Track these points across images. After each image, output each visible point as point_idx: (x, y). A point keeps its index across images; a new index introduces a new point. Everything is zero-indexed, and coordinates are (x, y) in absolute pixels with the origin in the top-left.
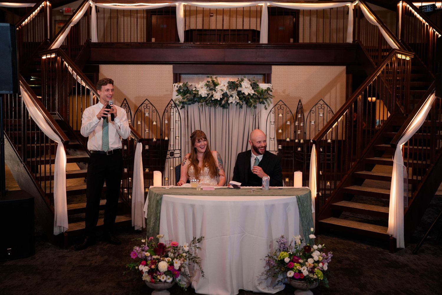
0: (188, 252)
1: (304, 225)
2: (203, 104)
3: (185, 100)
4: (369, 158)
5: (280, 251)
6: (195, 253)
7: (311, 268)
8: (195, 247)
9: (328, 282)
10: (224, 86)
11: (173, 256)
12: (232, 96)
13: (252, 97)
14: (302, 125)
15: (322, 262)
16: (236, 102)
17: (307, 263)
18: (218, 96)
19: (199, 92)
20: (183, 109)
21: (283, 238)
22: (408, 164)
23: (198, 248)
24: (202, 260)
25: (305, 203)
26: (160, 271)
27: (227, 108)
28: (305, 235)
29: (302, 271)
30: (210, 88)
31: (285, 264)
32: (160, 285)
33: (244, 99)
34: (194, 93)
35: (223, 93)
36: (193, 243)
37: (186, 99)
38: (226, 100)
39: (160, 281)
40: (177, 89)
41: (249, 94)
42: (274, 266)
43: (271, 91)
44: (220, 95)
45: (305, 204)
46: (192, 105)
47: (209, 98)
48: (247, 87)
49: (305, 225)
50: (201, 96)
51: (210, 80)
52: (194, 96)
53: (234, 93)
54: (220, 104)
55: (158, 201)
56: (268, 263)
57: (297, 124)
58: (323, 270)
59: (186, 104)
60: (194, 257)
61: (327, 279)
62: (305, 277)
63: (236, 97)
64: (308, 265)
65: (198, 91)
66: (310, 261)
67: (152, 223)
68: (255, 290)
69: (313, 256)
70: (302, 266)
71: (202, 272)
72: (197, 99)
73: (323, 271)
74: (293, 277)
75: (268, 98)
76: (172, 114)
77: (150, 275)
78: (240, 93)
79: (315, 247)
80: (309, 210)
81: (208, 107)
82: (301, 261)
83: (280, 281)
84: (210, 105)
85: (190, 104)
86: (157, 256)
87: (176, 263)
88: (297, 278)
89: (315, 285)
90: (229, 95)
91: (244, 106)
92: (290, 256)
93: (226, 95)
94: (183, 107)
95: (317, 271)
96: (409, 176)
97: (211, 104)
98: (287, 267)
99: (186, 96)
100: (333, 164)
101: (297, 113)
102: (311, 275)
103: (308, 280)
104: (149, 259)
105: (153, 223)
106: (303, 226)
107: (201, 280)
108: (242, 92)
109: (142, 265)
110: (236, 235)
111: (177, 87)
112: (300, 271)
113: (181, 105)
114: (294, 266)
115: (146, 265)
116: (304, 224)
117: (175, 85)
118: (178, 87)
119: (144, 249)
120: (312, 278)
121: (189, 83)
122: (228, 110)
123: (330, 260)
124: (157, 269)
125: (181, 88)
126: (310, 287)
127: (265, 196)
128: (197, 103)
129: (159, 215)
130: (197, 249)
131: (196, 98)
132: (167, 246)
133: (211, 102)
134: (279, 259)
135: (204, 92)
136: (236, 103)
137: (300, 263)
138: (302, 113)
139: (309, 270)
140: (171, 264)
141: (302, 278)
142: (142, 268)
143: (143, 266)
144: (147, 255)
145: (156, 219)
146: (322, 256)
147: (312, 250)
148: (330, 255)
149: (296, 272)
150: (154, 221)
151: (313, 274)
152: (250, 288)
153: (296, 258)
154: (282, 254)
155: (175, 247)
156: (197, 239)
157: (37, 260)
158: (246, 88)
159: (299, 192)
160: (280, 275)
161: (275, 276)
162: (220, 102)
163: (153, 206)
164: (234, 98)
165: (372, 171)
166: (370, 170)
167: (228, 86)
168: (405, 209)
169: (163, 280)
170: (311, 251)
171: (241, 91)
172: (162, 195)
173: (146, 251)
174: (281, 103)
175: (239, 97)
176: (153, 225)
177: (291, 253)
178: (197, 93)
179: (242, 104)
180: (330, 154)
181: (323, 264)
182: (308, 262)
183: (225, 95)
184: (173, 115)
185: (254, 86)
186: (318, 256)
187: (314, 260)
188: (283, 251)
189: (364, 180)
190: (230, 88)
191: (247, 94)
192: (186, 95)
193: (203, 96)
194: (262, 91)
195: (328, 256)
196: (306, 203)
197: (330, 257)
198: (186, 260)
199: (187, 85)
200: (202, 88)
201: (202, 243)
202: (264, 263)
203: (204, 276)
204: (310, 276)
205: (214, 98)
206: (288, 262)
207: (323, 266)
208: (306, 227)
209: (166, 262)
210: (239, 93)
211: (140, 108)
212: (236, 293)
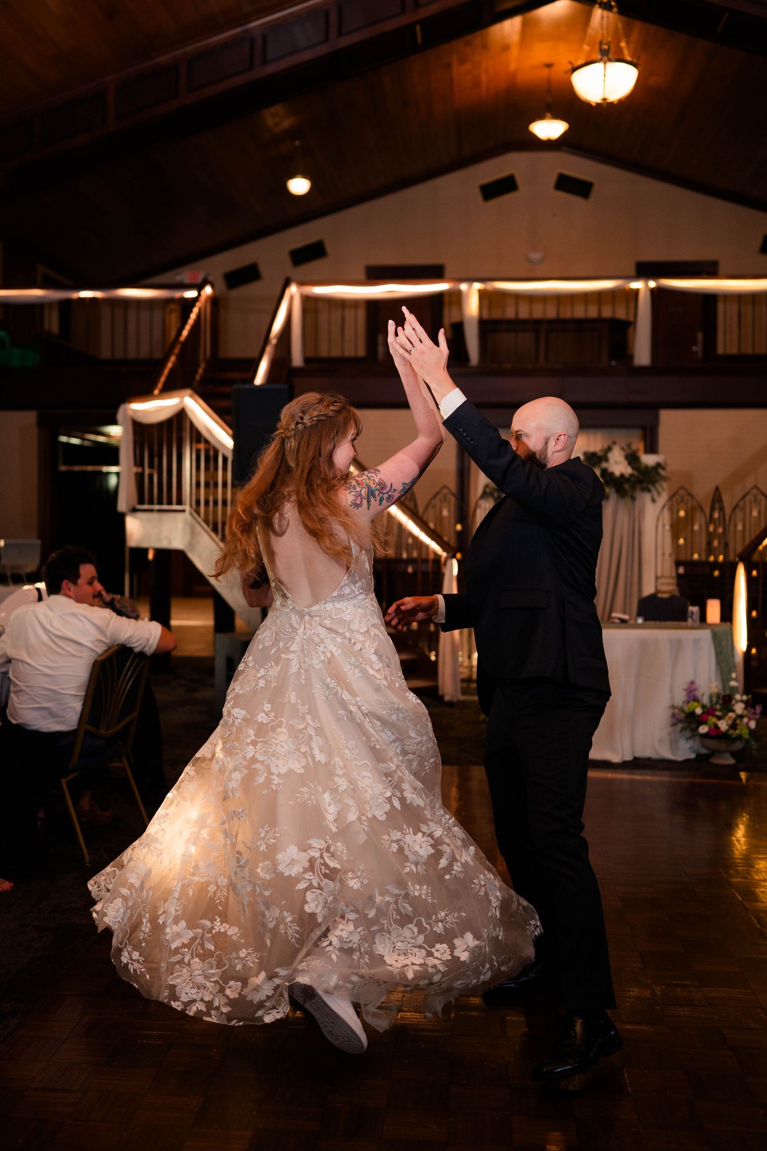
5: (688, 702)
7: (732, 723)
9: (756, 744)
13: (628, 480)
14: (720, 530)
15: (748, 718)
17: (726, 717)
21: (692, 685)
25: (724, 642)
29: (720, 726)
31: (697, 717)
33: (613, 483)
41: (622, 475)
42: (681, 719)
43: (663, 468)
48: (618, 460)
56: (673, 716)
57: (711, 528)
58: (749, 727)
61: (753, 740)
62: (723, 733)
64: (728, 720)
66: (731, 714)
68: (654, 756)
69: (735, 709)
70: (720, 719)
73: (750, 729)
74: (708, 733)
75: (657, 481)
78: (607, 472)
79: (738, 697)
82: (719, 714)
88: (713, 735)
89: (738, 745)
91: (614, 496)
92: (703, 707)
95: (740, 728)
98: (699, 721)
101: (712, 509)
102: (731, 732)
103: (728, 738)
108: (611, 470)
112: (717, 725)
114: (707, 719)
120: (734, 734)
123: (759, 717)
126: (731, 749)
134: (688, 712)
137: (717, 716)
138: (722, 509)
139: (729, 726)
141: (720, 735)
146: (747, 710)
149: (711, 727)
152: (649, 754)
153: (712, 710)
154: (693, 705)
158: (618, 465)
160: (691, 730)
170: (733, 702)
171: (607, 469)
174: (682, 492)
181: (750, 720)
185: (632, 459)
186: (742, 709)
187: (736, 714)
191: (618, 474)
194: (647, 468)
195: (757, 709)
197: (759, 712)
206: (700, 714)
207: (749, 723)
210: (605, 472)
211: (433, 502)
212: (629, 758)
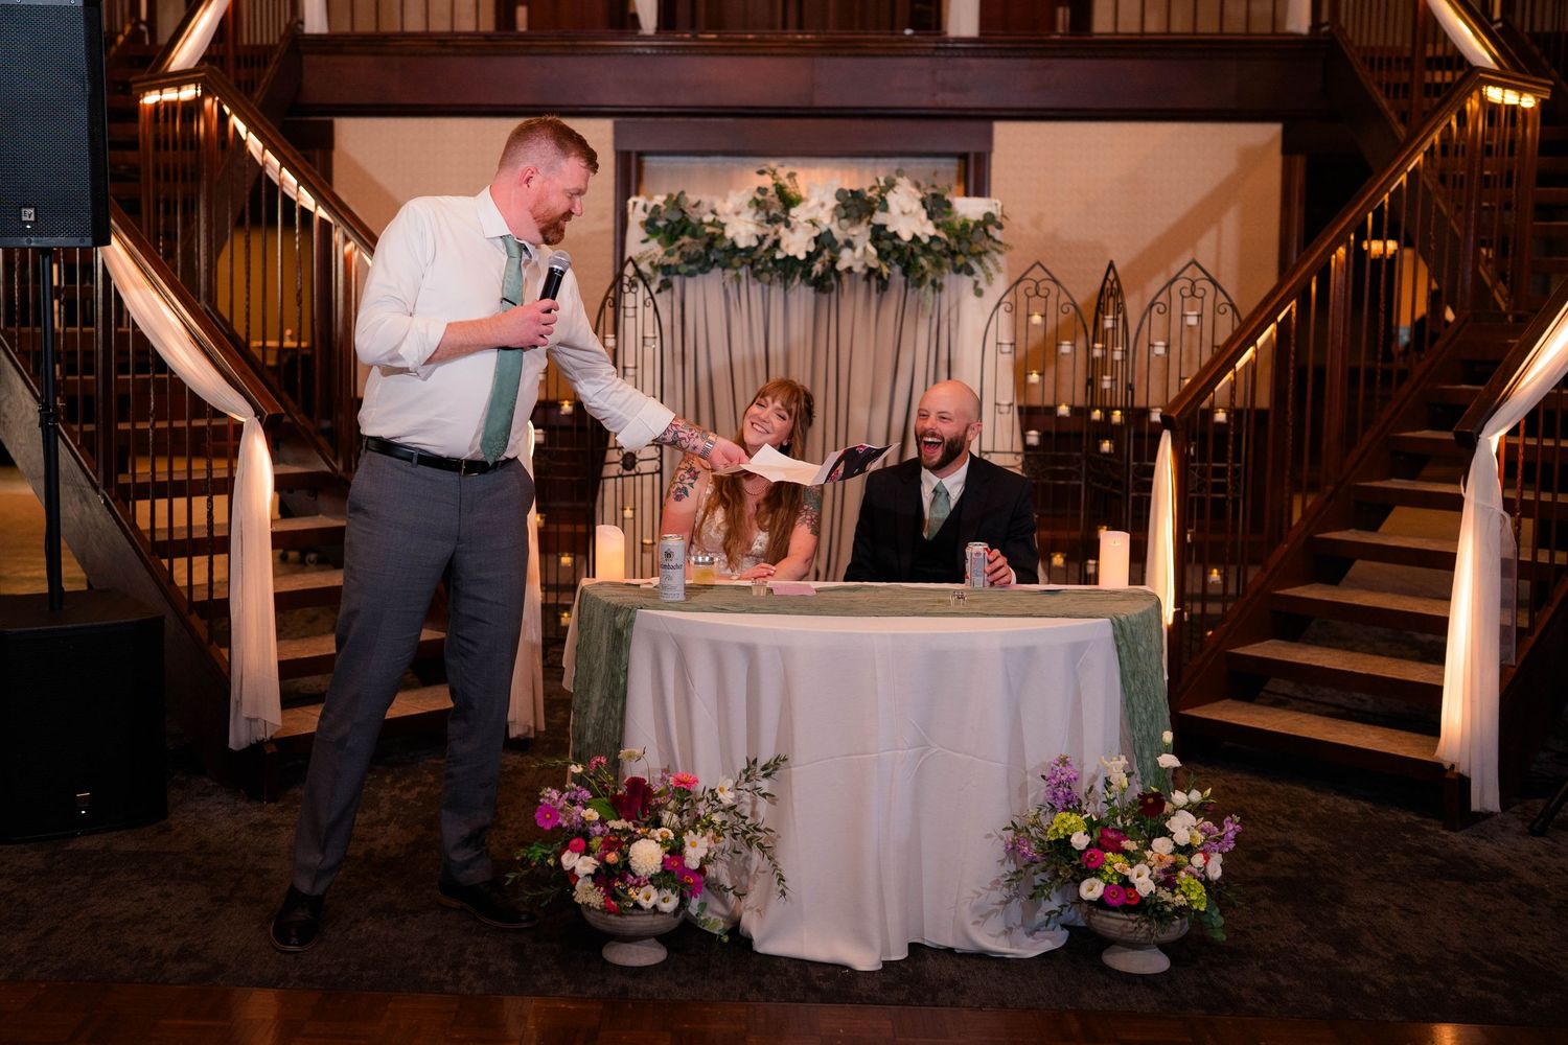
0: (733, 807)
1: (1137, 721)
2: (743, 272)
3: (674, 260)
4: (1370, 480)
5: (1053, 809)
6: (753, 814)
7: (1165, 871)
8: (755, 792)
9: (1221, 920)
10: (823, 205)
11: (678, 823)
12: (849, 244)
13: (926, 249)
15: (1204, 852)
16: (865, 266)
17: (1149, 854)
18: (796, 243)
19: (726, 228)
20: (666, 294)
21: (1064, 766)
22: (1518, 506)
23: (764, 795)
24: (779, 837)
25: (1141, 645)
26: (637, 874)
27: (831, 289)
28: (1140, 758)
29: (1134, 879)
30: (767, 214)
31: (1073, 853)
32: (634, 923)
33: (895, 255)
34: (708, 234)
35: (816, 233)
36: (747, 780)
37: (677, 254)
38: (827, 258)
39: (638, 907)
40: (645, 216)
41: (915, 240)
42: (1033, 862)
43: (999, 226)
44: (807, 238)
45: (1140, 649)
46: (699, 276)
47: (766, 251)
48: (907, 209)
49: (1141, 722)
50: (734, 244)
51: (767, 181)
52: (710, 246)
53: (861, 234)
54: (806, 274)
55: (617, 632)
56: (1013, 850)
57: (1097, 353)
58: (1207, 878)
59: (678, 273)
60: (751, 827)
61: (1217, 910)
62: (1142, 900)
63: (865, 249)
64: (1154, 860)
65: (722, 226)
66: (1161, 845)
67: (595, 708)
68: (960, 945)
69: (1171, 830)
70: (1134, 861)
71: (781, 879)
72: (720, 256)
73: (1207, 882)
74: (1101, 898)
75: (985, 252)
76: (630, 312)
77: (600, 885)
78: (883, 233)
79: (1179, 797)
80: (1155, 667)
81: (759, 285)
82: (1130, 845)
83: (1054, 912)
84: (766, 276)
85: (691, 274)
86: (623, 820)
87: (693, 845)
88: (1115, 903)
89: (1177, 928)
90: (841, 243)
91: (897, 282)
92: (1091, 826)
93: (826, 240)
94: (666, 285)
95: (1185, 882)
96: (1522, 550)
97: (771, 275)
98: (1080, 865)
99: (679, 243)
100: (1235, 502)
101: (1101, 309)
102: (1165, 895)
103: (1155, 911)
104: (594, 833)
105: (599, 709)
106: (1132, 723)
107: (776, 906)
108: (891, 229)
109: (574, 850)
110: (900, 752)
111: (645, 209)
112: (1127, 877)
113: (660, 277)
114: (1103, 861)
115: (586, 852)
116: (1137, 715)
117: (635, 203)
118: (649, 210)
119: (576, 797)
120: (1167, 903)
121: (688, 195)
122: (834, 295)
123: (1232, 846)
124: (624, 868)
125: (659, 213)
126: (1161, 936)
127: (998, 616)
128: (720, 270)
129: (622, 681)
130: (759, 798)
131: (714, 250)
133: (770, 265)
134: (1053, 839)
135: (748, 231)
136: (865, 272)
137: (1125, 852)
138: (1120, 311)
139: (1157, 879)
140: (674, 851)
141: (1133, 903)
142: (570, 860)
143: (577, 855)
144: (589, 817)
145: (612, 695)
146: (1202, 830)
147: (1168, 807)
148: (1231, 827)
149: (1111, 884)
150: (603, 700)
151: (1173, 892)
152: (947, 940)
153: (1112, 836)
154: (1063, 821)
155: (684, 792)
157: (179, 835)
158: (907, 217)
159: (1122, 604)
160: (1057, 891)
161: (1037, 894)
162: (804, 267)
163: (599, 648)
164: (859, 251)
165: (1381, 530)
166: (1374, 527)
167: (835, 209)
168: (1504, 670)
169: (647, 904)
170: (1165, 811)
171: (883, 227)
172: (635, 612)
173: (586, 806)
174: (1036, 272)
175: (877, 247)
176: (601, 715)
177: (1095, 819)
178: (721, 231)
179: (889, 275)
180: (1224, 465)
181: (1207, 858)
182: (1151, 850)
183: (824, 241)
184: (636, 317)
185: (936, 204)
186: (1189, 830)
187: (1175, 844)
188: (1065, 810)
189: (1351, 562)
190: (843, 213)
191: (905, 236)
192: (677, 239)
193: (742, 244)
194: (965, 224)
195: (1226, 829)
196: (1144, 643)
197: (1231, 835)
198: (721, 839)
199: (682, 203)
200: (738, 213)
201: (779, 781)
202: (999, 850)
203: (786, 891)
204: (1161, 898)
205: (782, 251)
206: (1083, 848)
207: (1205, 864)
208: (1144, 727)
209: (657, 842)
210: (879, 234)
212: (899, 954)
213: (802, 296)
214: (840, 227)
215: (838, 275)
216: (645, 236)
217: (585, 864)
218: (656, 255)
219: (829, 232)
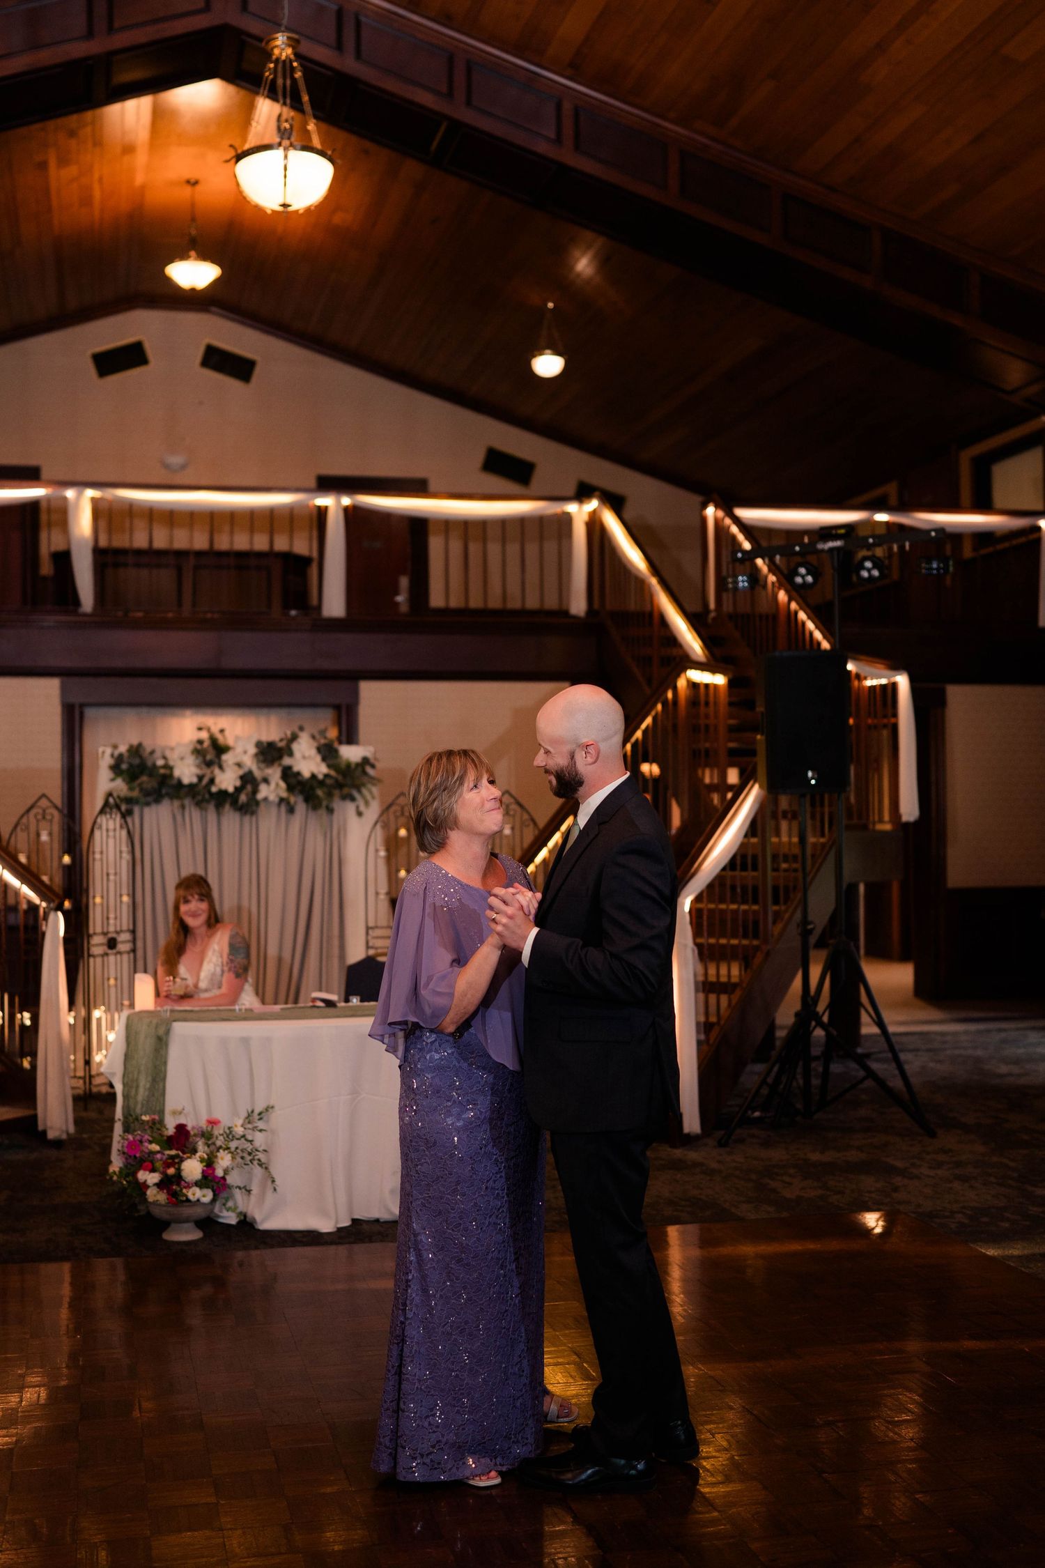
0: (244, 1136)
2: (187, 802)
3: (135, 794)
6: (254, 1141)
8: (255, 1128)
10: (245, 752)
11: (208, 1151)
12: (266, 781)
13: (321, 783)
16: (278, 795)
18: (227, 780)
19: (174, 770)
23: (260, 1130)
26: (187, 1180)
27: (253, 813)
30: (205, 759)
32: (186, 1211)
33: (299, 788)
34: (160, 774)
35: (241, 772)
36: (249, 1123)
37: (138, 789)
38: (250, 790)
39: (188, 1200)
40: (112, 762)
41: (313, 776)
43: (373, 766)
44: (235, 777)
47: (204, 786)
48: (307, 754)
50: (179, 782)
51: (203, 734)
52: (162, 783)
53: (275, 773)
54: (235, 802)
55: (159, 1039)
59: (138, 803)
60: (256, 1149)
63: (277, 784)
65: (171, 768)
67: (141, 1090)
71: (273, 1180)
72: (170, 790)
75: (364, 785)
76: (111, 834)
77: (163, 1190)
78: (290, 772)
81: (199, 812)
84: (204, 805)
85: (148, 804)
86: (174, 1150)
87: (222, 1159)
90: (260, 779)
91: (301, 807)
93: (249, 778)
94: (129, 812)
97: (208, 804)
99: (139, 781)
104: (157, 1158)
107: (271, 1198)
108: (295, 769)
109: (145, 1170)
110: (342, 1098)
111: (112, 755)
113: (124, 806)
115: (153, 1170)
117: (103, 752)
118: (115, 757)
121: (145, 743)
122: (254, 819)
124: (178, 1177)
125: (123, 758)
128: (170, 801)
130: (257, 1132)
131: (165, 786)
132: (192, 1133)
133: (207, 796)
135: (190, 772)
136: (277, 800)
140: (209, 1163)
142: (143, 1176)
143: (147, 1173)
144: (153, 1150)
145: (154, 1079)
150: (149, 1084)
156: (257, 1112)
158: (307, 761)
162: (233, 797)
163: (144, 1051)
164: (273, 785)
167: (256, 755)
169: (193, 1199)
171: (290, 768)
172: (171, 1024)
173: (151, 1142)
175: (286, 783)
176: (147, 1093)
178: (170, 772)
179: (294, 802)
183: (248, 780)
184: (115, 837)
185: (328, 752)
190: (261, 758)
191: (306, 774)
192: (137, 778)
193: (186, 781)
194: (348, 765)
199: (141, 751)
200: (182, 759)
201: (267, 1122)
203: (277, 1187)
205: (216, 786)
209: (198, 1161)
210: (287, 773)
211: (24, 820)
212: (346, 1223)
213: (231, 819)
214: (259, 768)
215: (257, 803)
216: (110, 775)
217: (153, 1177)
218: (122, 790)
219: (250, 773)
